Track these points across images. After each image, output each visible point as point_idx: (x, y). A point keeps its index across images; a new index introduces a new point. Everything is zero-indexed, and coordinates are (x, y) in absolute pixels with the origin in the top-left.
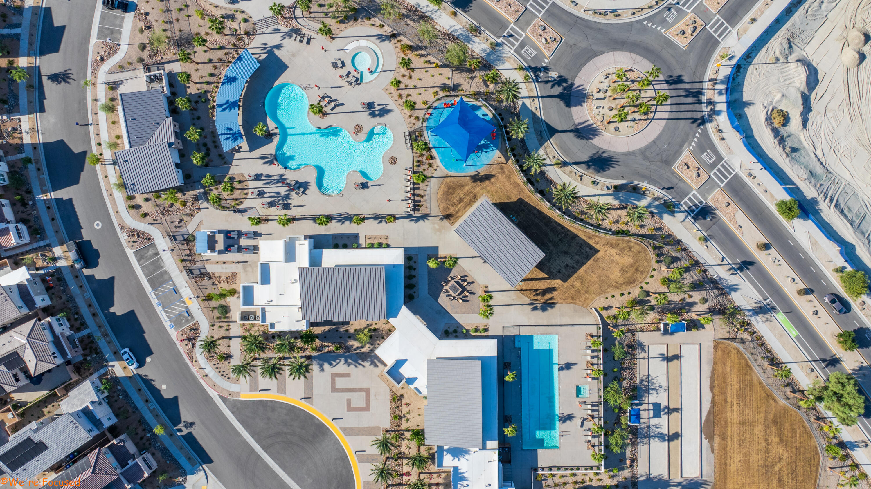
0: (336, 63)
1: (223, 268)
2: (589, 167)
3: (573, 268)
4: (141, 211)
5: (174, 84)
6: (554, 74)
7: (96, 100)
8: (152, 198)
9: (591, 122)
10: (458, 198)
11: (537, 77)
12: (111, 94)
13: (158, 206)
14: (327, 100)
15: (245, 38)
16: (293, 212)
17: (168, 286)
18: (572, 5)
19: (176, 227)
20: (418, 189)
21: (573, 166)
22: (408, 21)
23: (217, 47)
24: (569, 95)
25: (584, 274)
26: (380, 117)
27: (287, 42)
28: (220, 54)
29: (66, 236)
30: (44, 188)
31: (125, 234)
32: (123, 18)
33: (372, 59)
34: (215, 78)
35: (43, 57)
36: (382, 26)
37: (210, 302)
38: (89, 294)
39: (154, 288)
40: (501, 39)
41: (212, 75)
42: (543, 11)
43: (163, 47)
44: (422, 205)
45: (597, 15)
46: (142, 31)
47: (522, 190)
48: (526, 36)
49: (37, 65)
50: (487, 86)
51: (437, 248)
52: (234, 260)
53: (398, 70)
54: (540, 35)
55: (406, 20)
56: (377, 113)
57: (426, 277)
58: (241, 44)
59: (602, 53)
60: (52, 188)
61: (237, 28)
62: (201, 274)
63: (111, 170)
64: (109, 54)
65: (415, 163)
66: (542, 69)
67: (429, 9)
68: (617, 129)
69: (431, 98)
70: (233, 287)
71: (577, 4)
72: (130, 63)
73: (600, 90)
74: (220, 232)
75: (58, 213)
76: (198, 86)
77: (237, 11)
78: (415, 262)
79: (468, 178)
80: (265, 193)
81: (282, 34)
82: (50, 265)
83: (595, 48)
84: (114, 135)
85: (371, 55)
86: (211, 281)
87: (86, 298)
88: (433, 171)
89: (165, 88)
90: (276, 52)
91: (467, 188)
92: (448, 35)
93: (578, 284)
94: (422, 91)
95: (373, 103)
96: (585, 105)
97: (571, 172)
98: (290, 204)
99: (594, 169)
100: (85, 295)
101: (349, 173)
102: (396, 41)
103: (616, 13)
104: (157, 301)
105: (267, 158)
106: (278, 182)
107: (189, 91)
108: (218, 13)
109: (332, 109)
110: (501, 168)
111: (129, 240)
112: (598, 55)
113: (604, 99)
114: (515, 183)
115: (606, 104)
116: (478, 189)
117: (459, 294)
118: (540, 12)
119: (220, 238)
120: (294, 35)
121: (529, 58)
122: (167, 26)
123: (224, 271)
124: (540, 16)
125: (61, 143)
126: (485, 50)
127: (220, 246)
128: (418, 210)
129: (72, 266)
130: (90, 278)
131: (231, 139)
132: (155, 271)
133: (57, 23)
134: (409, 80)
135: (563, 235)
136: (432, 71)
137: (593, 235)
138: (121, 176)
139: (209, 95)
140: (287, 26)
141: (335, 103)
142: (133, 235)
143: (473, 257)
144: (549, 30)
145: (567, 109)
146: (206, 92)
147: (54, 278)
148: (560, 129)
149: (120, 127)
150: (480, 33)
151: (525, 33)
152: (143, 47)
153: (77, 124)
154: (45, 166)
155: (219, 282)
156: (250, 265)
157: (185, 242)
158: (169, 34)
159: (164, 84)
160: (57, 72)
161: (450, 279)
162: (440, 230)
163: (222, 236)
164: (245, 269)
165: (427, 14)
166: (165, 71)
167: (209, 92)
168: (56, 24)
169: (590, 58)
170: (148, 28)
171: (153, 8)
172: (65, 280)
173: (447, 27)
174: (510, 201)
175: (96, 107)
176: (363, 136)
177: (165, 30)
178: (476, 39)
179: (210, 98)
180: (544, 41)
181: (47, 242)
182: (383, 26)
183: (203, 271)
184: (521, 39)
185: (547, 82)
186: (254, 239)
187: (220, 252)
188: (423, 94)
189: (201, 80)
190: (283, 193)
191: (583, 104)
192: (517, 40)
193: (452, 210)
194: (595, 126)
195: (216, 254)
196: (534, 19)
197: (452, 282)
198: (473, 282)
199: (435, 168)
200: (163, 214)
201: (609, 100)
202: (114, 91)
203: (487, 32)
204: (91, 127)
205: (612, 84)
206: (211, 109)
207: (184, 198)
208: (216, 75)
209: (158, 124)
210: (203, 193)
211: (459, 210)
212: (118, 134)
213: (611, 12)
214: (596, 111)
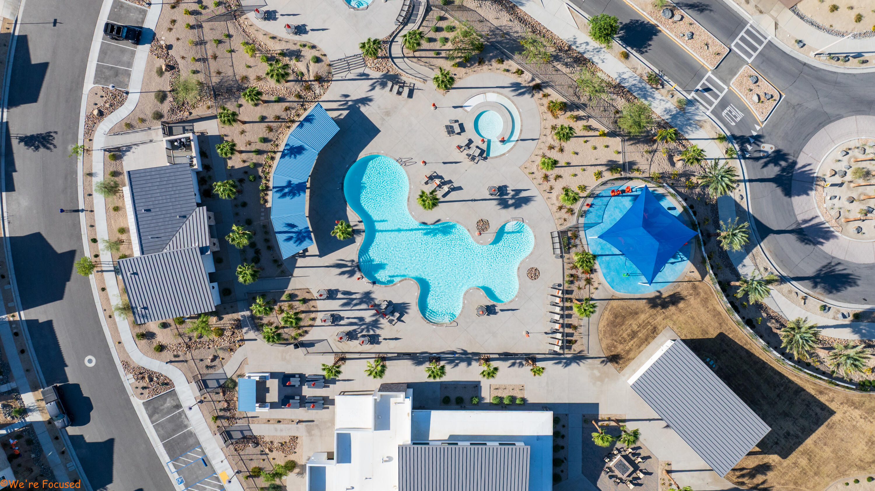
0: (452, 127)
1: (276, 430)
2: (815, 286)
3: (797, 437)
4: (155, 342)
5: (208, 152)
6: (768, 148)
7: (90, 175)
8: (172, 324)
9: (822, 219)
10: (629, 331)
11: (743, 150)
12: (113, 166)
13: (180, 335)
14: (438, 181)
15: (316, 85)
16: (384, 347)
17: (194, 455)
18: (797, 46)
19: (207, 367)
20: (569, 316)
21: (794, 283)
22: (559, 66)
23: (273, 98)
24: (790, 179)
25: (813, 446)
26: (516, 208)
27: (378, 93)
28: (278, 109)
29: (42, 377)
30: (10, 305)
31: (131, 376)
32: (133, 53)
33: (505, 122)
34: (269, 144)
35: (14, 110)
36: (520, 72)
37: (256, 479)
38: (75, 464)
39: (174, 457)
40: (693, 94)
41: (265, 140)
42: (755, 55)
43: (191, 97)
44: (576, 341)
45: (833, 62)
46: (160, 73)
47: (724, 320)
48: (730, 91)
49: (5, 120)
50: (673, 164)
51: (596, 406)
52: (293, 418)
53: (543, 138)
54: (751, 90)
55: (555, 64)
56: (510, 202)
57: (580, 448)
58: (309, 95)
59: (839, 117)
60: (22, 304)
61: (304, 71)
62: (244, 437)
63: (110, 279)
64: (111, 106)
65: (567, 279)
66: (752, 141)
67: (589, 48)
68: (859, 230)
69: (592, 183)
70: (292, 457)
71: (804, 45)
72: (143, 120)
73: (836, 173)
74: (273, 375)
75: (30, 342)
76: (244, 156)
77: (305, 46)
78: (564, 426)
79: (645, 301)
80: (342, 318)
81: (371, 82)
82: (16, 421)
83: (828, 110)
84: (116, 227)
85: (503, 116)
86: (259, 448)
87: (70, 469)
88: (593, 290)
89: (195, 161)
90: (363, 109)
91: (642, 317)
92: (615, 87)
93: (803, 462)
94: (578, 170)
95: (506, 187)
96: (812, 193)
97: (790, 292)
98: (379, 336)
99: (824, 288)
100: (68, 465)
101: (467, 291)
102: (540, 95)
103: (861, 59)
104: (176, 476)
105: (345, 266)
106: (361, 301)
107: (230, 163)
108: (276, 47)
109: (444, 196)
110: (695, 288)
111: (137, 384)
112: (834, 121)
113: (841, 185)
114: (715, 309)
115: (843, 193)
116: (659, 318)
117: (629, 476)
118: (750, 56)
119: (273, 385)
120: (390, 84)
121: (733, 124)
122: (199, 66)
123: (278, 434)
124: (750, 61)
125: (37, 237)
126: (670, 111)
127: (273, 396)
128: (569, 348)
129: (50, 422)
130: (78, 440)
131: (294, 240)
132: (175, 431)
133: (36, 58)
134: (560, 154)
135: (782, 389)
136: (593, 141)
137: (826, 388)
138: (126, 290)
139: (260, 170)
140: (378, 69)
141: (449, 186)
142: (143, 378)
143: (650, 420)
144: (763, 82)
145: (786, 199)
146: (257, 165)
147: (22, 441)
148: (775, 228)
149: (125, 216)
150: (663, 85)
151: (728, 86)
152: (162, 97)
153: (62, 211)
154: (13, 272)
155: (271, 450)
156: (317, 425)
157: (220, 390)
158: (201, 77)
159: (194, 154)
160: (35, 133)
161: (616, 452)
162: (601, 379)
163: (276, 381)
164: (309, 432)
165: (586, 56)
166: (194, 133)
167: (260, 165)
168: (34, 60)
169: (821, 125)
170: (171, 68)
171: (178, 39)
172: (38, 443)
173: (614, 76)
174: (707, 337)
175: (91, 185)
176: (490, 235)
177: (195, 72)
178: (657, 94)
179: (261, 174)
180: (756, 98)
181: (13, 385)
182: (522, 72)
183: (246, 433)
184: (721, 96)
185: (757, 159)
186: (325, 387)
187: (273, 406)
188: (579, 176)
189: (248, 148)
190: (368, 320)
191: (810, 192)
192: (716, 96)
193: (620, 349)
194: (827, 225)
195: (266, 410)
196: (741, 66)
197: (619, 456)
198: (649, 457)
199: (596, 285)
200: (189, 347)
201: (848, 188)
202: (118, 162)
203: (672, 83)
204: (82, 215)
205: (852, 163)
206: (263, 190)
207: (221, 324)
208: (270, 141)
209: (185, 217)
210: (248, 317)
211: (630, 350)
212: (122, 225)
213: (854, 57)
214: (829, 203)
